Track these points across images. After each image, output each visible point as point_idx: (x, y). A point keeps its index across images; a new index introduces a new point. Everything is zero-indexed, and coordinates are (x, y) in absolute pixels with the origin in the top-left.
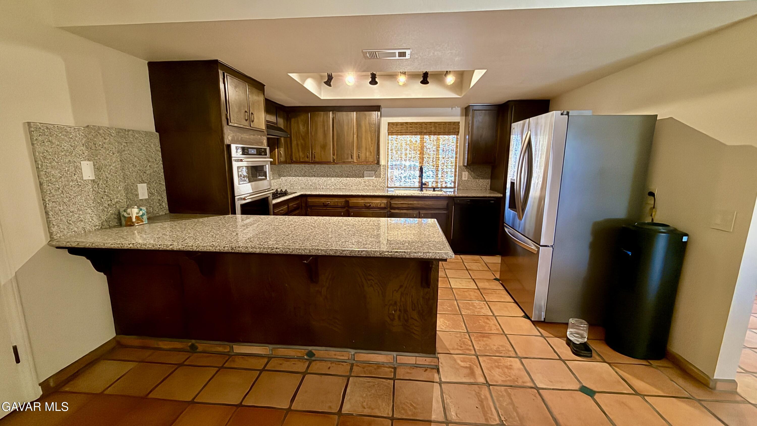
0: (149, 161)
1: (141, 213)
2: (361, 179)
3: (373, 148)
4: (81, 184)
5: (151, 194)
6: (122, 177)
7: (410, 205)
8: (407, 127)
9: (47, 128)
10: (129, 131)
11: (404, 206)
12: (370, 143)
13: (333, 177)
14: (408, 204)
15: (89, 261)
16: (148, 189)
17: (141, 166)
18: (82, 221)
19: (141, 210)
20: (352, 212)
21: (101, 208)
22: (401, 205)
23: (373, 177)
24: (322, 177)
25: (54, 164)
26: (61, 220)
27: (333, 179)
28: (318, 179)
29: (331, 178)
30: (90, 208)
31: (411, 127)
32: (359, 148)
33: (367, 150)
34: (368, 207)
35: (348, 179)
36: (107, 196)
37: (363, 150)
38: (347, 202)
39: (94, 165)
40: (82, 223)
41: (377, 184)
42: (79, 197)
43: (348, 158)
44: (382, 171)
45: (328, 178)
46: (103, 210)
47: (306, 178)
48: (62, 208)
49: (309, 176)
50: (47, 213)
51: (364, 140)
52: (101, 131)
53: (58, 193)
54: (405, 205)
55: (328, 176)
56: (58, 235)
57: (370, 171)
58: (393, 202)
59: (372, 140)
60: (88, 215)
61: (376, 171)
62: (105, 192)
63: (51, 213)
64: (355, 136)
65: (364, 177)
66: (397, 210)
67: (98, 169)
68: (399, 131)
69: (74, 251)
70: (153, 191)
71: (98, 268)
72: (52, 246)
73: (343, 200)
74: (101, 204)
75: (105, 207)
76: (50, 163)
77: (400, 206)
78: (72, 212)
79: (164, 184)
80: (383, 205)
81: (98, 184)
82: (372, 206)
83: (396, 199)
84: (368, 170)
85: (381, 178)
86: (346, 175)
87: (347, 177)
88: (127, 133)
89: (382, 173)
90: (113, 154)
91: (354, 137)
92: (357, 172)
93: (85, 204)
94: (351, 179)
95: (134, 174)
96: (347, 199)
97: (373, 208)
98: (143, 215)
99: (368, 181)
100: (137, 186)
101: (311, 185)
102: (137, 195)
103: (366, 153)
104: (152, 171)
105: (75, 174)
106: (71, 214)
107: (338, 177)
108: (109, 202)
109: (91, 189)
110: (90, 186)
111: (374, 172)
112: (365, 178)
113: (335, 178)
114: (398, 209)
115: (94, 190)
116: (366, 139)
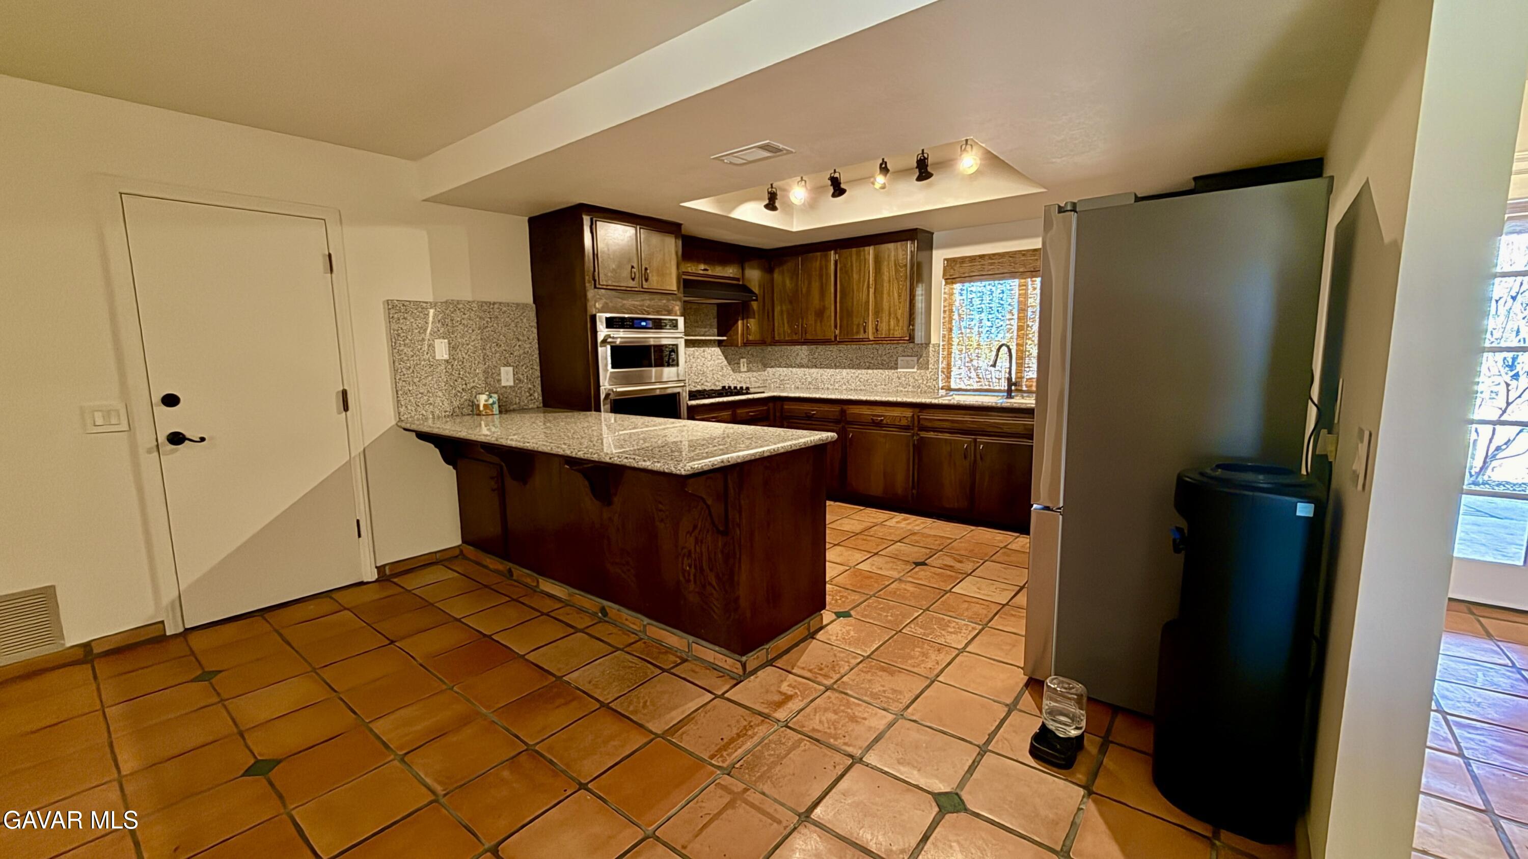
0: (519, 340)
1: (491, 401)
2: (893, 371)
3: (902, 311)
4: (433, 365)
5: (517, 380)
6: (481, 358)
7: (956, 425)
8: (982, 265)
9: (403, 305)
10: (494, 304)
11: (947, 425)
12: (896, 300)
13: (845, 368)
14: (953, 421)
15: (437, 451)
16: (514, 374)
17: (507, 346)
18: (431, 404)
19: (491, 397)
20: (851, 431)
21: (454, 391)
22: (939, 423)
23: (913, 368)
24: (827, 368)
25: (407, 341)
26: (410, 401)
27: (845, 372)
28: (821, 371)
29: (841, 370)
30: (441, 390)
31: (992, 264)
32: (877, 313)
33: (892, 316)
34: (878, 423)
35: (870, 371)
36: (462, 379)
37: (885, 317)
38: (843, 412)
39: (450, 344)
40: (431, 407)
41: (921, 381)
42: (430, 378)
43: (858, 333)
44: (931, 355)
45: (837, 370)
46: (456, 395)
47: (802, 369)
48: (411, 388)
49: (808, 367)
50: (397, 392)
51: (885, 296)
52: (460, 306)
53: (409, 372)
54: (947, 423)
55: (836, 367)
56: (405, 416)
57: (908, 356)
58: (924, 415)
59: (900, 296)
60: (438, 399)
61: (921, 356)
62: (459, 374)
63: (400, 392)
64: (872, 291)
65: (897, 368)
66: (932, 433)
67: (453, 348)
68: (967, 275)
69: (423, 436)
70: (521, 377)
71: (448, 459)
72: (400, 427)
73: (837, 408)
74: (454, 387)
75: (459, 392)
76: (404, 341)
77: (937, 424)
78: (422, 393)
79: (538, 368)
80: (904, 422)
81: (453, 365)
82: (885, 422)
83: (932, 411)
84: (905, 354)
85: (930, 370)
86: (867, 364)
87: (868, 368)
88: (492, 306)
89: (931, 361)
90: (473, 331)
91: (868, 291)
92: (885, 358)
93: (435, 386)
94: (875, 371)
95: (498, 355)
96: (845, 407)
97: (887, 425)
98: (494, 403)
99: (905, 377)
100: (500, 370)
101: (810, 383)
102: (499, 381)
103: (889, 321)
104: (522, 351)
105: (427, 353)
106: (420, 395)
107: (853, 368)
108: (464, 386)
109: (444, 371)
110: (443, 367)
111: (915, 359)
112: (899, 370)
113: (848, 370)
114: (934, 431)
115: (446, 372)
116: (889, 295)
